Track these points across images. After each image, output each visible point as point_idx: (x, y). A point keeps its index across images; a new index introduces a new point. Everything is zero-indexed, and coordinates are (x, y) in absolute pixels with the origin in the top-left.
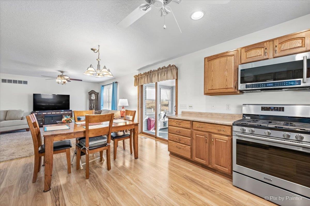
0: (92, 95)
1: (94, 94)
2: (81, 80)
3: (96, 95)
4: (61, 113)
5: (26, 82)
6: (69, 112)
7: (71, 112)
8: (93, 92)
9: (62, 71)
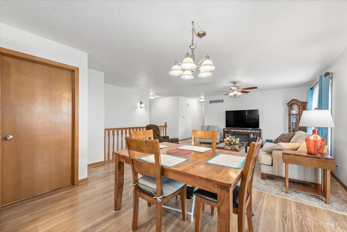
0: (294, 107)
1: (296, 106)
2: (256, 88)
3: (299, 106)
4: (248, 131)
5: (222, 101)
6: (257, 132)
7: (259, 132)
8: (294, 102)
9: (234, 82)
